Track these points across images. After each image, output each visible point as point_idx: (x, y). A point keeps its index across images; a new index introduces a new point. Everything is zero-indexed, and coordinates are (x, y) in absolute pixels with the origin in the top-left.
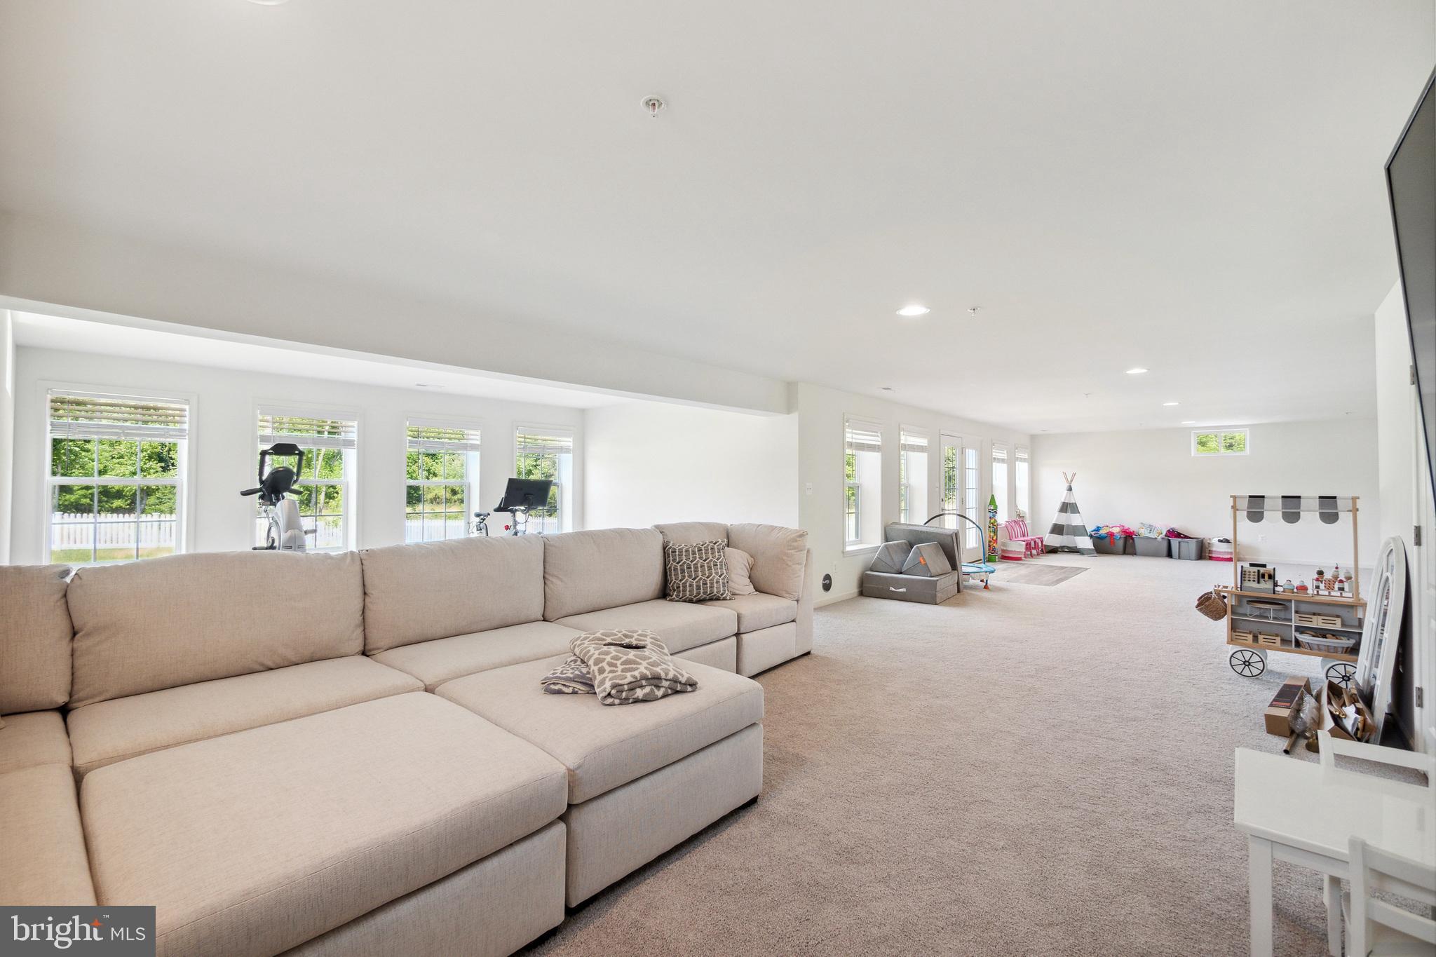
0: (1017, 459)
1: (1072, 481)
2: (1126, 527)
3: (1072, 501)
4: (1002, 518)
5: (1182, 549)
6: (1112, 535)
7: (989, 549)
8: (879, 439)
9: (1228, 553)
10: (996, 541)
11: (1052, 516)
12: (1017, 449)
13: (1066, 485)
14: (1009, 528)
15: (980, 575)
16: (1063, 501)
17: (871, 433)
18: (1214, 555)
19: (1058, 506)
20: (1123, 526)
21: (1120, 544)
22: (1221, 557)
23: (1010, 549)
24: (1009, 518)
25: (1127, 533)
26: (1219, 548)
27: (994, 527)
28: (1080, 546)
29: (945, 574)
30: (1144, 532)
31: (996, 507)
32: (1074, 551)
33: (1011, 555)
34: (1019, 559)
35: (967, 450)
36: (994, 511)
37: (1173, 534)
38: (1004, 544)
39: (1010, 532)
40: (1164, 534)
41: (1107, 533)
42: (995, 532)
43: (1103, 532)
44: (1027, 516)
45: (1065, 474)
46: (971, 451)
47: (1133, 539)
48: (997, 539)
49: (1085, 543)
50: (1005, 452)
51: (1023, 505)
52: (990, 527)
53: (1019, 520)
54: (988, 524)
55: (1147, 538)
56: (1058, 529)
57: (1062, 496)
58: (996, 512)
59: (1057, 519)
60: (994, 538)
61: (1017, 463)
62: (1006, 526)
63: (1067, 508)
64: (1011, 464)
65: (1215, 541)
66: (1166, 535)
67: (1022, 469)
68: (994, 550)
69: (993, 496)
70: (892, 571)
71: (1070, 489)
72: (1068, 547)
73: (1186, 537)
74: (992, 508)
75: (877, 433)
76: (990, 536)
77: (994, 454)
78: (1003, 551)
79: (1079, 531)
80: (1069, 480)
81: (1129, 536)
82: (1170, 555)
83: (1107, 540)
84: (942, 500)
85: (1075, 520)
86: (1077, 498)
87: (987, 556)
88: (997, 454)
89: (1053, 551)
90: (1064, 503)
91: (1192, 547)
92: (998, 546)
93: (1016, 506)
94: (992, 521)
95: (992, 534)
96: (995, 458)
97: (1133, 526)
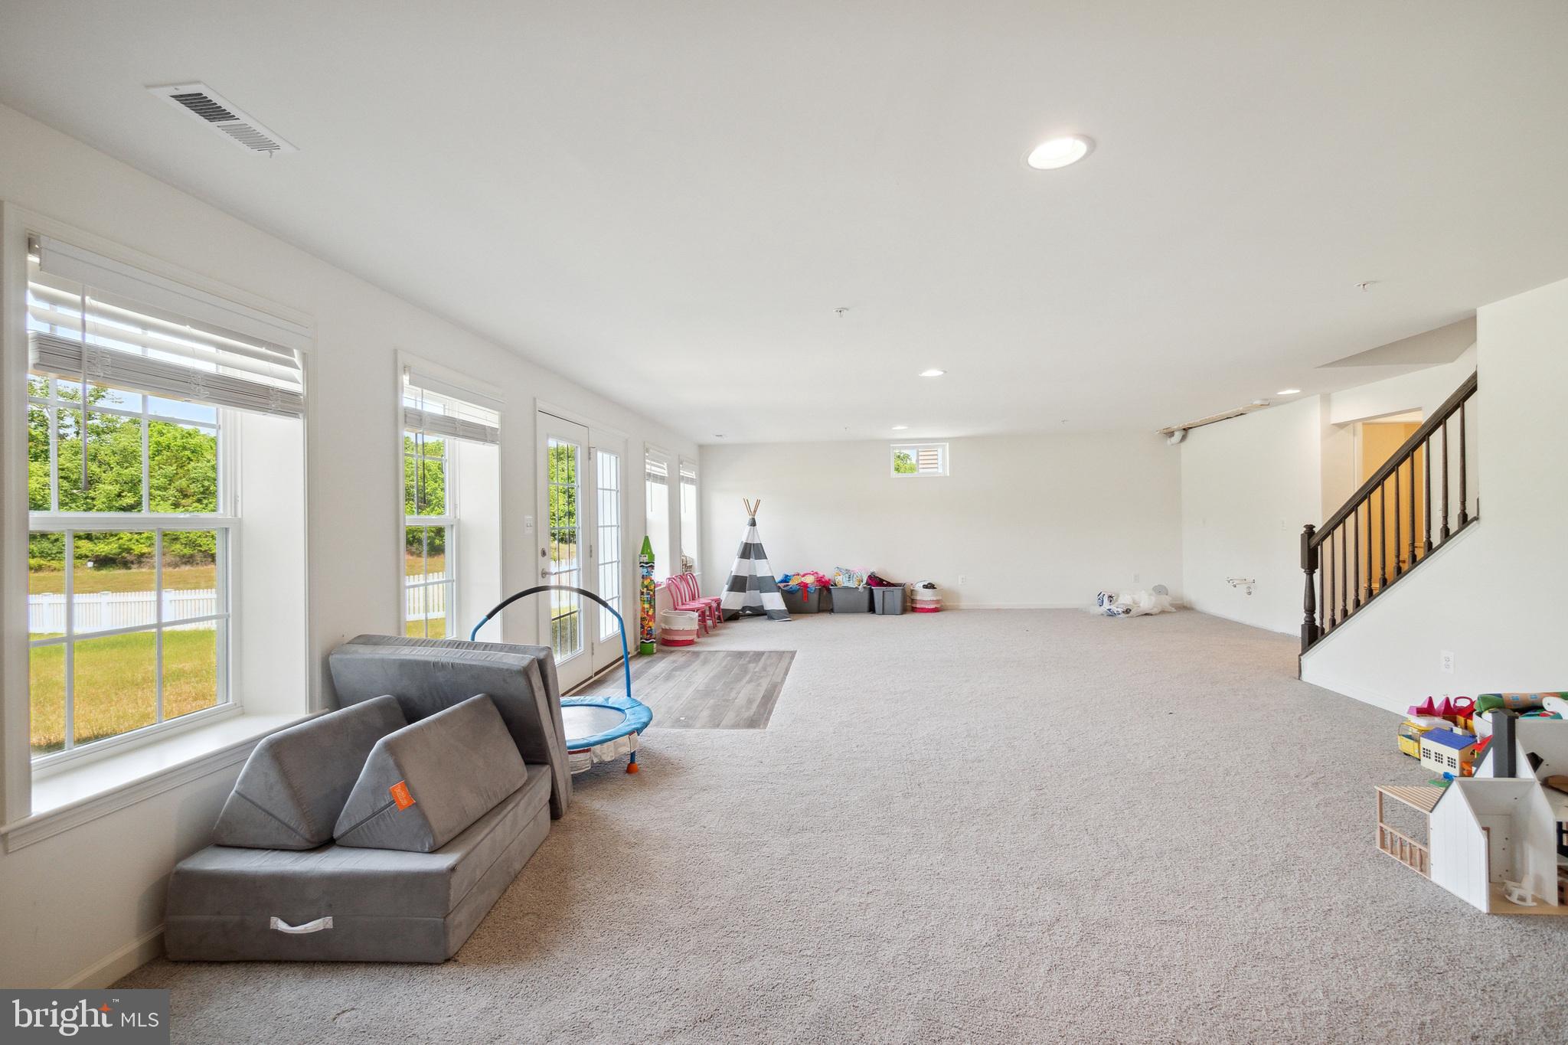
0: (682, 479)
1: (755, 511)
2: (821, 574)
3: (756, 541)
4: (662, 574)
5: (886, 600)
6: (805, 586)
7: (642, 633)
8: (298, 374)
9: (932, 601)
10: (653, 617)
11: (729, 564)
12: (681, 463)
13: (748, 518)
14: (673, 588)
15: (616, 748)
16: (745, 542)
17: (263, 350)
18: (918, 606)
19: (737, 548)
20: (816, 573)
21: (814, 598)
22: (927, 607)
23: (675, 627)
24: (672, 574)
25: (823, 582)
26: (924, 597)
27: (648, 592)
28: (768, 607)
29: (504, 803)
30: (842, 581)
31: (652, 556)
32: (759, 612)
33: (677, 638)
34: (690, 643)
35: (599, 454)
36: (650, 565)
37: (875, 581)
38: (666, 620)
39: (674, 593)
40: (865, 582)
41: (799, 584)
42: (651, 601)
43: (793, 583)
44: (696, 564)
45: (747, 502)
46: (607, 456)
47: (829, 590)
48: (654, 613)
49: (774, 601)
50: (665, 466)
51: (690, 549)
52: (642, 593)
53: (684, 573)
54: (639, 588)
55: (847, 588)
56: (739, 584)
57: (744, 535)
58: (652, 567)
59: (737, 571)
60: (650, 613)
61: (682, 484)
62: (668, 587)
63: (751, 551)
64: (673, 485)
65: (919, 587)
66: (867, 583)
67: (688, 494)
68: (650, 633)
69: (647, 538)
70: (292, 843)
71: (753, 523)
72: (750, 608)
73: (889, 584)
74: (646, 559)
75: (288, 351)
76: (643, 608)
77: (647, 466)
78: (665, 631)
79: (764, 584)
80: (752, 511)
81: (825, 586)
82: (872, 609)
83: (800, 594)
84: (544, 553)
85: (762, 569)
86: (763, 536)
87: (639, 643)
88: (653, 468)
89: (734, 616)
90: (746, 544)
91: (895, 597)
92: (655, 627)
93: (681, 551)
94: (646, 583)
95: (647, 606)
96: (649, 474)
97: (828, 573)
